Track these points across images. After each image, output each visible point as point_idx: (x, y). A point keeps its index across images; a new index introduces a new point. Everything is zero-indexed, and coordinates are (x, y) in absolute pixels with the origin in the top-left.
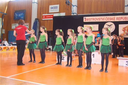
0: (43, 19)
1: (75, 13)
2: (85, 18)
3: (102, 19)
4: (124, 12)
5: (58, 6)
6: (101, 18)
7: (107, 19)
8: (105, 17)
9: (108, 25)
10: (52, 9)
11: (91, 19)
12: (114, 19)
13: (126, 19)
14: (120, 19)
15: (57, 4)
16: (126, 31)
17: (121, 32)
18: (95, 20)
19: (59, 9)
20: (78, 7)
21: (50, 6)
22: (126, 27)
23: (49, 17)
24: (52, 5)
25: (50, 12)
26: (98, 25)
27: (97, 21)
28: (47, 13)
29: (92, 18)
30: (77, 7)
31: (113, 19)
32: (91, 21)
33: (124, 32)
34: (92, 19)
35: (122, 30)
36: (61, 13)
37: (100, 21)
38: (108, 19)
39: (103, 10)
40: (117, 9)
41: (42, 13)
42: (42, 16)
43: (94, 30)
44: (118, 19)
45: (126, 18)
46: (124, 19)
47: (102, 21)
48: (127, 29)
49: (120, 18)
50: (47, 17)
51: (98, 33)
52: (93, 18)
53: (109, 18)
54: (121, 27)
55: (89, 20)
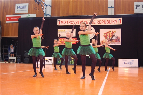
0: (7, 22)
1: (49, 15)
2: (59, 21)
3: (79, 22)
4: (108, 14)
5: (27, 5)
6: (79, 21)
10: (19, 9)
11: (67, 22)
12: (94, 23)
13: (108, 23)
14: (101, 23)
15: (26, 3)
16: (108, 38)
17: (102, 38)
18: (72, 23)
19: (28, 9)
20: (53, 7)
21: (17, 5)
23: (15, 19)
24: (20, 3)
25: (16, 12)
28: (12, 14)
29: (67, 21)
30: (51, 8)
32: (66, 25)
33: (106, 38)
34: (68, 22)
35: (104, 36)
36: (31, 14)
37: (78, 25)
38: (87, 22)
39: (83, 12)
40: (100, 11)
41: (5, 13)
42: (5, 18)
44: (99, 22)
45: (107, 21)
46: (105, 23)
48: (109, 34)
49: (101, 21)
50: (12, 19)
51: (75, 39)
53: (88, 22)
54: (102, 32)
55: (64, 23)
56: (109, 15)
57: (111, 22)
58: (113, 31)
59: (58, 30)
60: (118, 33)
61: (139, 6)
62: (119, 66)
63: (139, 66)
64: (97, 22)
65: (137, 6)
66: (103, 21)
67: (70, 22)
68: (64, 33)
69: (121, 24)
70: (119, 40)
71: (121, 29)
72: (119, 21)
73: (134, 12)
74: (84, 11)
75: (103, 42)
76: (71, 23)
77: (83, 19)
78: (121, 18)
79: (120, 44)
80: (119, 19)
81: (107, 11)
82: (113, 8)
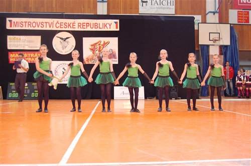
2: (10, 21)
3: (48, 24)
4: (97, 12)
6: (46, 23)
7: (58, 25)
8: (55, 20)
9: (60, 38)
11: (24, 24)
12: (74, 27)
13: (96, 27)
14: (85, 27)
16: (97, 52)
17: (87, 53)
18: (34, 24)
22: (96, 44)
26: (39, 38)
27: (36, 28)
29: (26, 22)
31: (71, 25)
32: (24, 28)
33: (93, 53)
34: (27, 24)
35: (89, 50)
37: (44, 29)
38: (61, 25)
39: (54, 6)
40: (84, 7)
43: (31, 47)
44: (81, 26)
45: (95, 25)
46: (92, 27)
47: (48, 28)
48: (98, 46)
49: (85, 25)
51: (39, 55)
52: (28, 21)
53: (63, 24)
54: (87, 42)
55: (20, 25)
56: (98, 14)
57: (101, 26)
58: (104, 42)
59: (9, 37)
60: (113, 44)
61: (147, 2)
62: (115, 98)
63: (146, 98)
64: (79, 26)
65: (143, 2)
66: (88, 25)
67: (30, 23)
68: (19, 43)
69: (118, 30)
70: (114, 56)
71: (117, 38)
72: (115, 24)
73: (138, 11)
74: (56, 6)
75: (88, 60)
76: (31, 25)
77: (54, 19)
78: (118, 21)
79: (117, 63)
80: (115, 22)
81: (95, 7)
82: (106, 4)
